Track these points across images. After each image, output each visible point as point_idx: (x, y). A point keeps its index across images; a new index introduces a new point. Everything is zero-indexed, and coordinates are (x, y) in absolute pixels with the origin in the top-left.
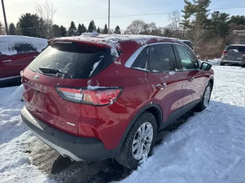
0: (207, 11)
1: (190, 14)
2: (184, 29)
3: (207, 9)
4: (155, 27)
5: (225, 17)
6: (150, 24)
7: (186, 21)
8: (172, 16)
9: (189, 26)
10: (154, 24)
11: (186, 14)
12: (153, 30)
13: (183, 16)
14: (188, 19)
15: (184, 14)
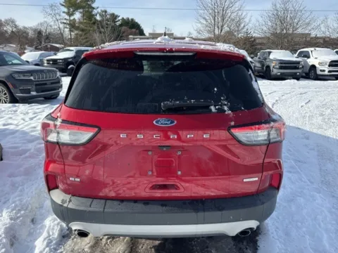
0: (94, 8)
1: (74, 11)
2: (71, 31)
3: (94, 5)
4: (16, 26)
5: (116, 18)
6: (6, 20)
7: (70, 21)
8: (49, 10)
9: (77, 28)
10: (13, 22)
11: (69, 10)
12: (12, 31)
13: (64, 12)
14: (72, 18)
15: (66, 10)
